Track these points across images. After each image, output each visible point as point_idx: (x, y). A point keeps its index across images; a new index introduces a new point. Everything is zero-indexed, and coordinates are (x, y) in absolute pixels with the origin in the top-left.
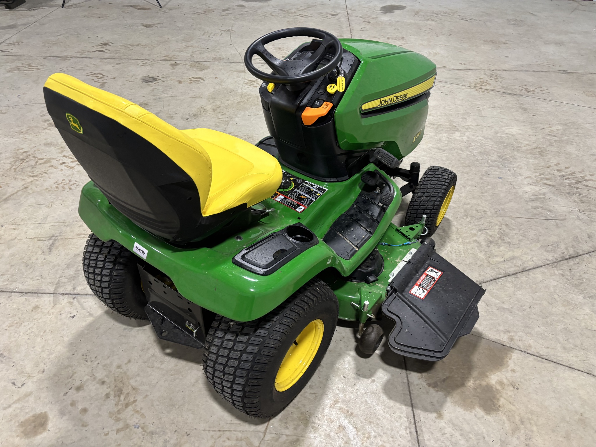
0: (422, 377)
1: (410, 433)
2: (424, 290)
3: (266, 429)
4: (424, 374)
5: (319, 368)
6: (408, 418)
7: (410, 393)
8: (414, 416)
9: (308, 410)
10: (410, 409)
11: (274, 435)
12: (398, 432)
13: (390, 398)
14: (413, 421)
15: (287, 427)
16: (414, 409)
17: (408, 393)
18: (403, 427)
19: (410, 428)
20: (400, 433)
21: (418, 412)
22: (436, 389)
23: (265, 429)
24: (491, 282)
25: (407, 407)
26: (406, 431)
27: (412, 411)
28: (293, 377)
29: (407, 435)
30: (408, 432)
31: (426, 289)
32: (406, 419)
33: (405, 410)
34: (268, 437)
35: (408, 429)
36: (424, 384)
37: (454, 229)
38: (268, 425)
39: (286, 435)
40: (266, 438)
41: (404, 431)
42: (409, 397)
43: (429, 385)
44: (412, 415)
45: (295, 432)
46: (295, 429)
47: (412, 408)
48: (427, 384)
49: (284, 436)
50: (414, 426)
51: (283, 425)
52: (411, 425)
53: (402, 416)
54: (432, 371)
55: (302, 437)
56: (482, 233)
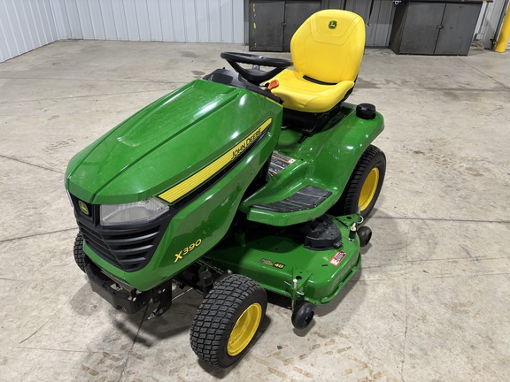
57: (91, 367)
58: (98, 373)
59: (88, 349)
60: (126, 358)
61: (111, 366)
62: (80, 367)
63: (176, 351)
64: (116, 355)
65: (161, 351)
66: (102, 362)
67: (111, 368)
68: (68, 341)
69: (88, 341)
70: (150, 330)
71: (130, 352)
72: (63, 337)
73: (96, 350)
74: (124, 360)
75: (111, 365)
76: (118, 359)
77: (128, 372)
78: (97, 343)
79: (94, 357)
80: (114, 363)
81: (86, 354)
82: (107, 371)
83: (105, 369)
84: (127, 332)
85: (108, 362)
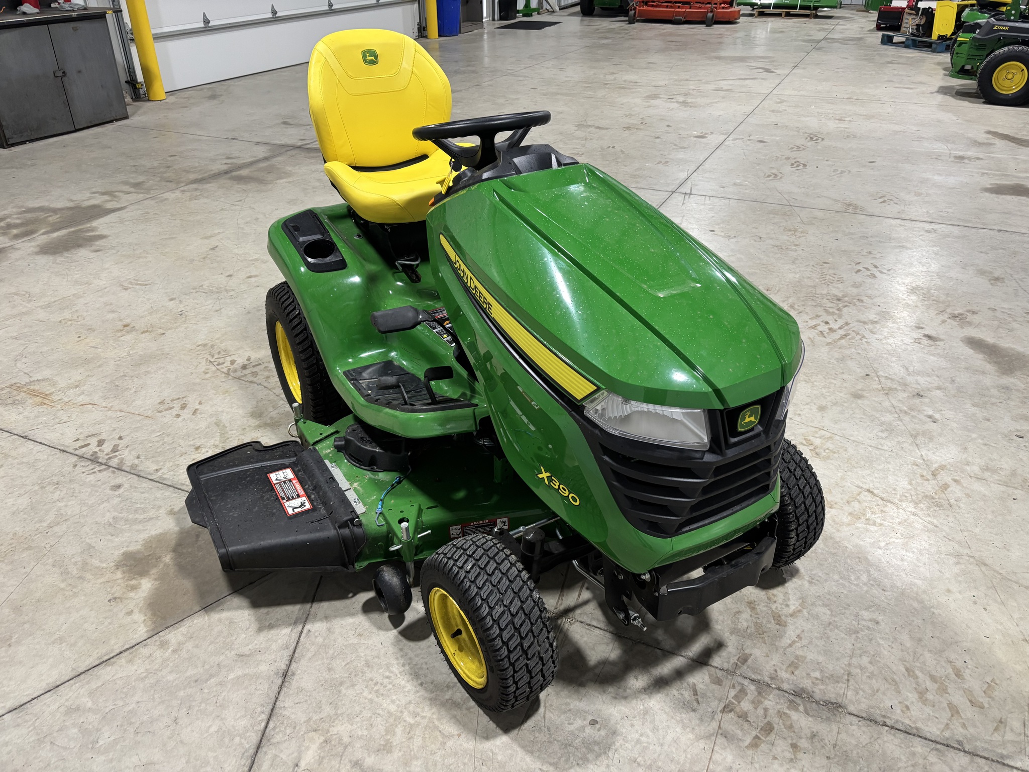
31: (279, 483)
57: (754, 733)
58: (769, 723)
59: (708, 737)
60: (740, 680)
61: (756, 703)
62: (750, 752)
63: (739, 612)
64: (733, 693)
65: (734, 631)
66: (743, 716)
67: (760, 702)
69: (687, 738)
70: (685, 641)
71: (730, 672)
73: (715, 724)
74: (746, 682)
75: (753, 702)
76: (742, 691)
77: (772, 678)
78: (695, 722)
79: (731, 728)
80: (750, 697)
82: (766, 710)
83: (760, 712)
84: (679, 674)
85: (745, 706)
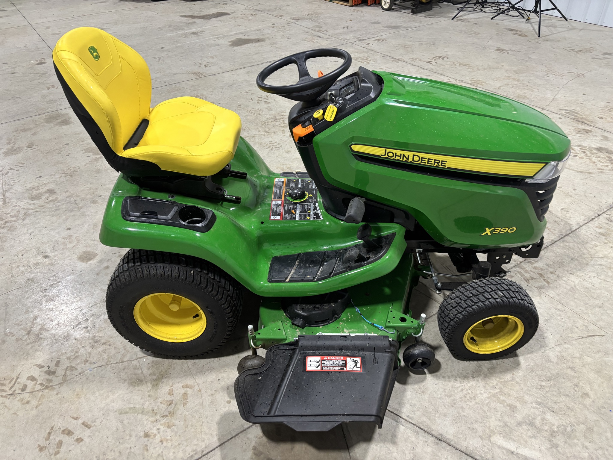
0: (259, 438)
1: (192, 456)
2: (320, 367)
3: (141, 358)
4: (265, 439)
5: (217, 359)
6: (206, 447)
7: (235, 436)
8: (211, 451)
9: (172, 373)
10: (218, 444)
11: (138, 365)
12: (187, 446)
13: (219, 424)
14: (205, 452)
15: (149, 368)
16: (218, 448)
17: (234, 435)
18: (195, 447)
19: (196, 454)
20: (188, 448)
21: (218, 452)
22: (254, 456)
23: (141, 356)
24: (454, 451)
25: (217, 441)
26: (192, 452)
27: (215, 447)
28: (171, 337)
29: (187, 454)
30: (192, 454)
31: (322, 367)
32: (204, 446)
33: (215, 441)
34: (135, 363)
35: (194, 452)
36: (253, 444)
37: (508, 376)
38: (145, 357)
39: (142, 372)
40: (133, 362)
41: (190, 451)
42: (230, 437)
43: (255, 448)
44: (211, 449)
45: (148, 376)
46: (151, 374)
47: (220, 446)
48: (254, 446)
49: (141, 371)
50: (200, 456)
51: (150, 365)
52: (200, 452)
53: (206, 442)
54: (273, 444)
55: (146, 382)
56: (537, 408)
57: (542, 280)
58: (538, 274)
62: (551, 285)
66: (532, 279)
67: (526, 270)
68: (556, 309)
72: (560, 315)
73: (534, 288)
74: (514, 269)
75: (526, 272)
76: (519, 272)
79: (537, 284)
80: (523, 272)
81: (543, 290)
82: (531, 271)
83: (531, 272)
85: (527, 275)
